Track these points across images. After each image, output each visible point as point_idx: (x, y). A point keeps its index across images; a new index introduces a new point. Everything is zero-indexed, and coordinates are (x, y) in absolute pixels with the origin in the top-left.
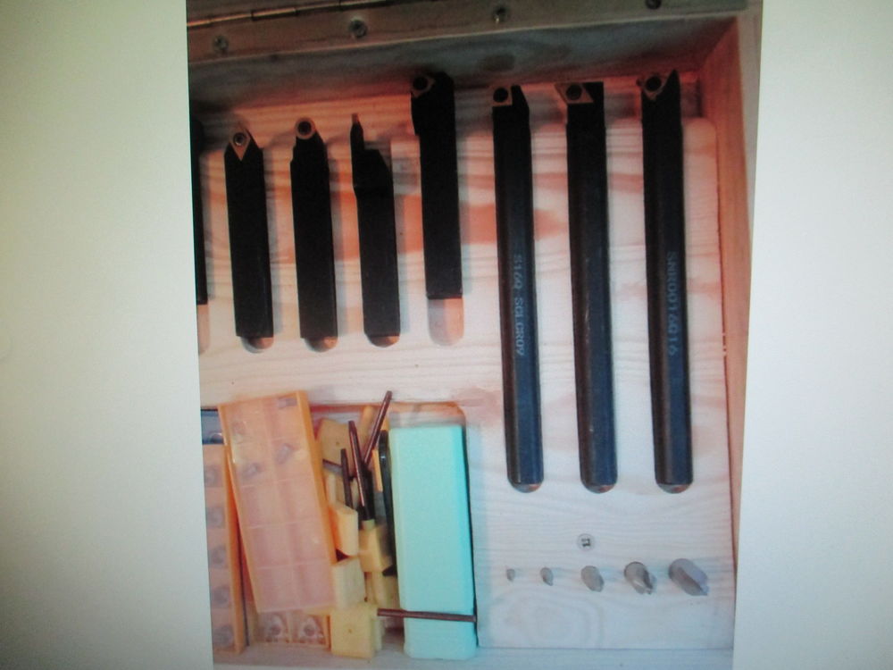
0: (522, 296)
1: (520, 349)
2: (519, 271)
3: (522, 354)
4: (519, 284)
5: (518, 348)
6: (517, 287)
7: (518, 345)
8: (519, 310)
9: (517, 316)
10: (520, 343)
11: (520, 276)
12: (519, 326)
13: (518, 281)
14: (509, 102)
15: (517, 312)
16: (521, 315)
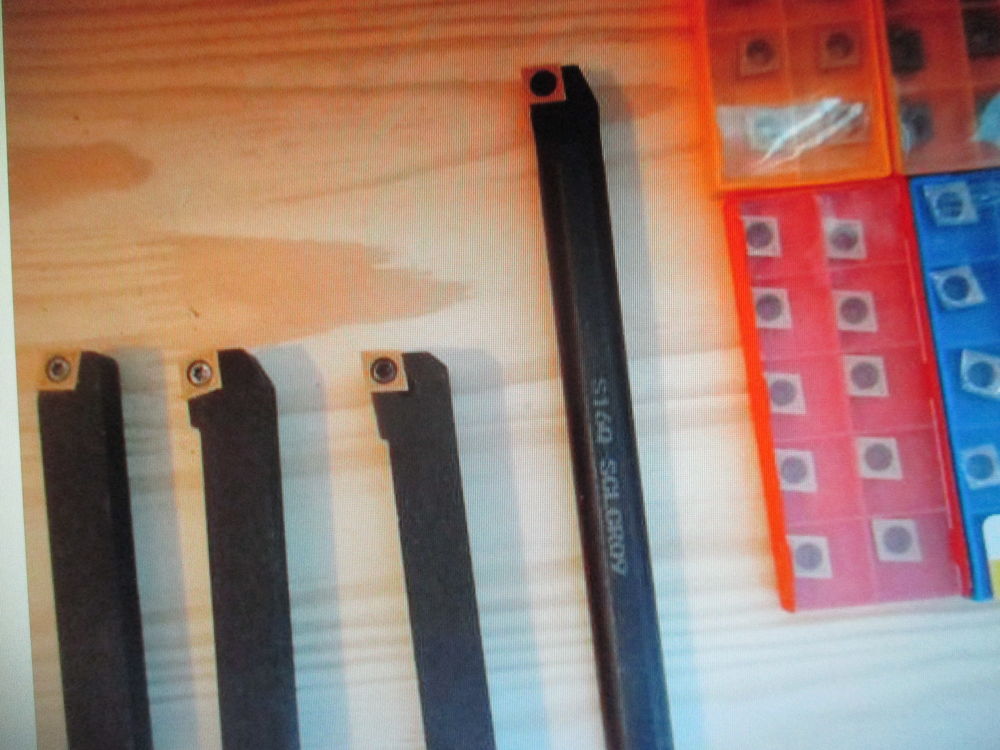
0: (613, 457)
1: (616, 563)
2: (605, 409)
3: (623, 572)
4: (606, 434)
5: (615, 561)
6: (601, 439)
7: (615, 555)
8: (610, 484)
9: (608, 496)
10: (617, 550)
11: (607, 417)
12: (614, 518)
13: (602, 427)
14: (560, 95)
15: (606, 489)
16: (616, 495)
